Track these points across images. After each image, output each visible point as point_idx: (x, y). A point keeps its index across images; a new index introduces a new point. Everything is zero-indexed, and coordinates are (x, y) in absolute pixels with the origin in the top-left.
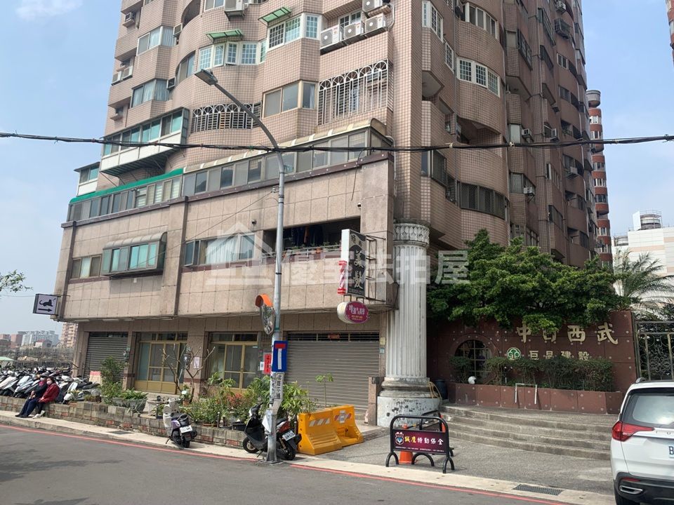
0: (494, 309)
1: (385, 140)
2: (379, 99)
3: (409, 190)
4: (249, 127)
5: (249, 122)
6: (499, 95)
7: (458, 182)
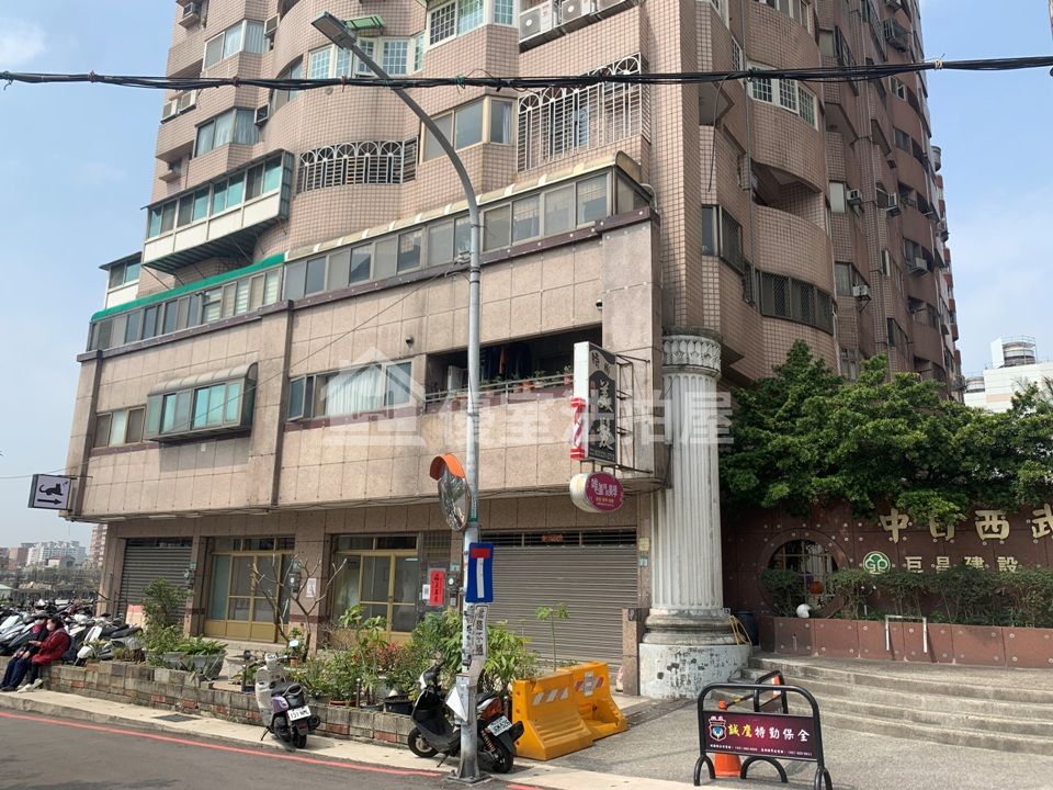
0: (844, 481)
1: (638, 189)
2: (627, 123)
3: (684, 278)
4: (396, 180)
5: (397, 173)
6: (817, 128)
7: (757, 271)
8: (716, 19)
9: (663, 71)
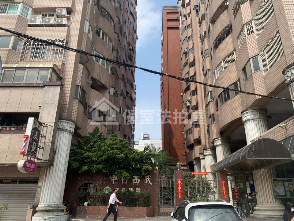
0: (103, 166)
1: (59, 76)
3: (68, 104)
6: (109, 73)
7: (89, 106)
8: (88, 38)
9: (71, 47)
